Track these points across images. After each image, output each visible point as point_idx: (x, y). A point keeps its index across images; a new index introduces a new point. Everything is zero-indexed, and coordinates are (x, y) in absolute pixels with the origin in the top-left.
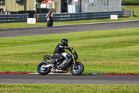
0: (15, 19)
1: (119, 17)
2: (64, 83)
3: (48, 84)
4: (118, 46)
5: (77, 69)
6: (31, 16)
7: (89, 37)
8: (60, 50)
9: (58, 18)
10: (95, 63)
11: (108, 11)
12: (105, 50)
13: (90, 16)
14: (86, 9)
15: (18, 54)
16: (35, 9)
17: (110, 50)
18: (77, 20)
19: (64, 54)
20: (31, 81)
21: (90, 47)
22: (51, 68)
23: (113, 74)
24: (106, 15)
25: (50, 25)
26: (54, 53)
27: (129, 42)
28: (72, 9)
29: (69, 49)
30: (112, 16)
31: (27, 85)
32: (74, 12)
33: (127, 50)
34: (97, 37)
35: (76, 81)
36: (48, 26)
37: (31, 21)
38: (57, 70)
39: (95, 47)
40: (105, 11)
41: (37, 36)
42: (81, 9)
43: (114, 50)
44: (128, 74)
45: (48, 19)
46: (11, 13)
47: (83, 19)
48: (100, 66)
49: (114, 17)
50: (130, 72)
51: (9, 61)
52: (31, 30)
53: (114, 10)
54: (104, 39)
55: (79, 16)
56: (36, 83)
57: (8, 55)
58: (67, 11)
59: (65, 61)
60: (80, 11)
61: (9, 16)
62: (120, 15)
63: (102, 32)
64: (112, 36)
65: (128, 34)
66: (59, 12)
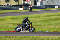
0: (14, 8)
2: (35, 36)
3: (28, 36)
5: (32, 29)
6: (21, 7)
7: (46, 16)
8: (25, 22)
10: (49, 27)
11: (54, 5)
12: (53, 21)
13: (46, 7)
14: (44, 4)
15: (15, 23)
16: (22, 4)
17: (55, 21)
18: (41, 9)
19: (27, 23)
20: (21, 35)
21: (46, 20)
22: (21, 29)
23: (56, 32)
24: (53, 7)
26: (22, 23)
28: (38, 4)
29: (28, 21)
31: (19, 36)
32: (39, 5)
34: (49, 16)
36: (30, 11)
38: (23, 30)
39: (48, 20)
40: (53, 5)
42: (42, 4)
45: (30, 8)
46: (12, 5)
47: (43, 8)
48: (51, 28)
49: (57, 7)
51: (11, 26)
52: (21, 13)
54: (52, 17)
55: (41, 7)
56: (23, 36)
57: (11, 24)
58: (36, 5)
59: (27, 26)
60: (42, 5)
61: (11, 7)
63: (51, 14)
64: (56, 15)
66: (33, 5)
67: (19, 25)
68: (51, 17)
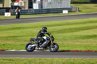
1: (68, 12)
3: (19, 58)
4: (68, 32)
7: (48, 26)
9: (26, 12)
11: (61, 7)
12: (59, 34)
13: (48, 11)
14: (46, 6)
16: (10, 7)
18: (40, 14)
24: (59, 11)
25: (18, 17)
27: (75, 29)
28: (36, 6)
29: (48, 34)
30: (64, 11)
31: (4, 58)
32: (38, 8)
33: (74, 34)
34: (53, 26)
35: (38, 56)
37: (8, 15)
39: (52, 32)
40: (59, 7)
41: (11, 25)
42: (42, 6)
43: (65, 34)
44: (75, 51)
49: (65, 12)
50: (76, 50)
53: (65, 7)
54: (58, 27)
55: (41, 11)
56: (10, 57)
58: (32, 8)
60: (42, 8)
62: (70, 10)
65: (75, 24)
66: (27, 8)
67: (32, 40)
68: (56, 27)
